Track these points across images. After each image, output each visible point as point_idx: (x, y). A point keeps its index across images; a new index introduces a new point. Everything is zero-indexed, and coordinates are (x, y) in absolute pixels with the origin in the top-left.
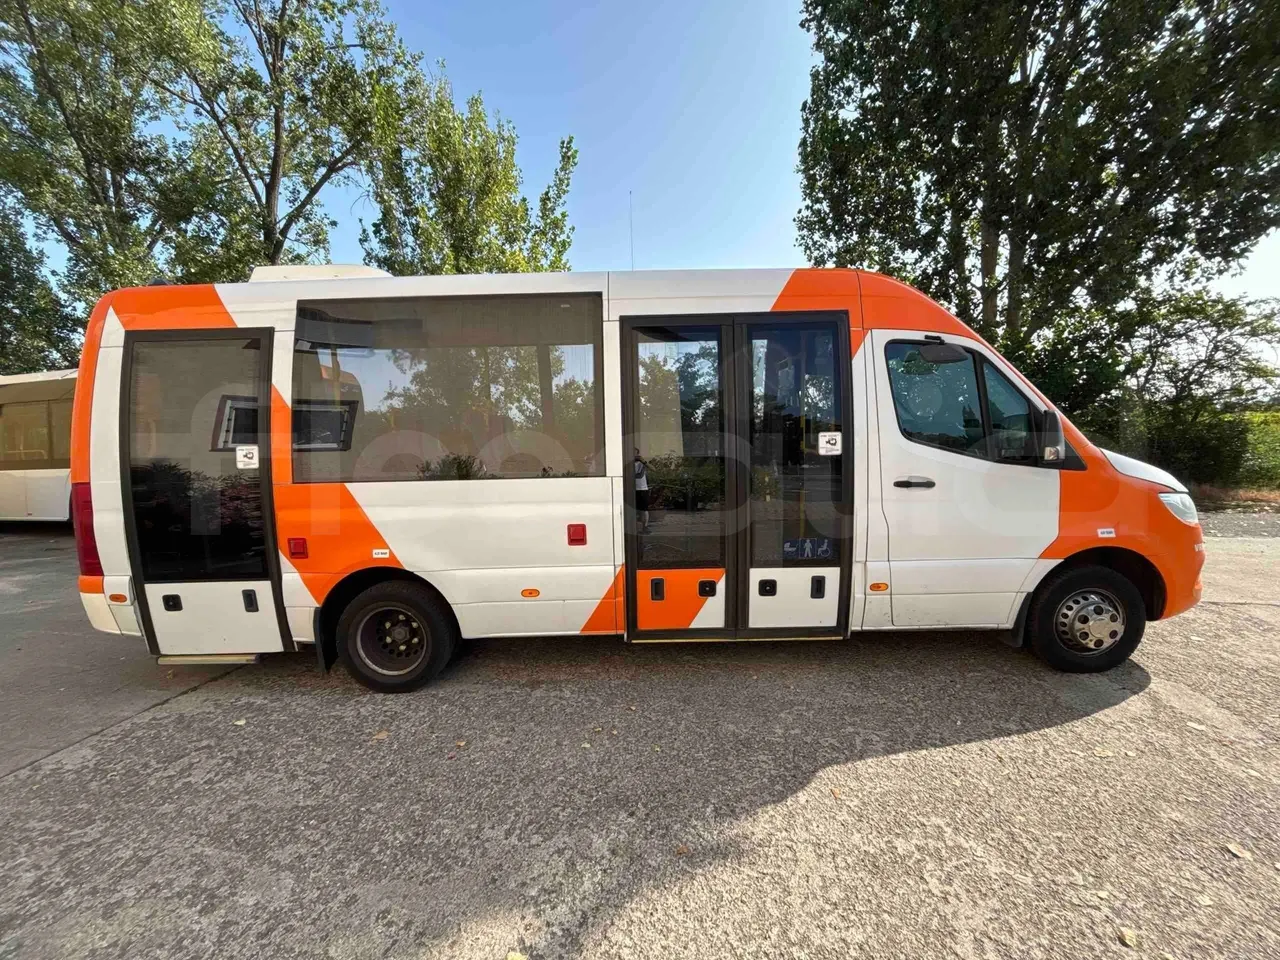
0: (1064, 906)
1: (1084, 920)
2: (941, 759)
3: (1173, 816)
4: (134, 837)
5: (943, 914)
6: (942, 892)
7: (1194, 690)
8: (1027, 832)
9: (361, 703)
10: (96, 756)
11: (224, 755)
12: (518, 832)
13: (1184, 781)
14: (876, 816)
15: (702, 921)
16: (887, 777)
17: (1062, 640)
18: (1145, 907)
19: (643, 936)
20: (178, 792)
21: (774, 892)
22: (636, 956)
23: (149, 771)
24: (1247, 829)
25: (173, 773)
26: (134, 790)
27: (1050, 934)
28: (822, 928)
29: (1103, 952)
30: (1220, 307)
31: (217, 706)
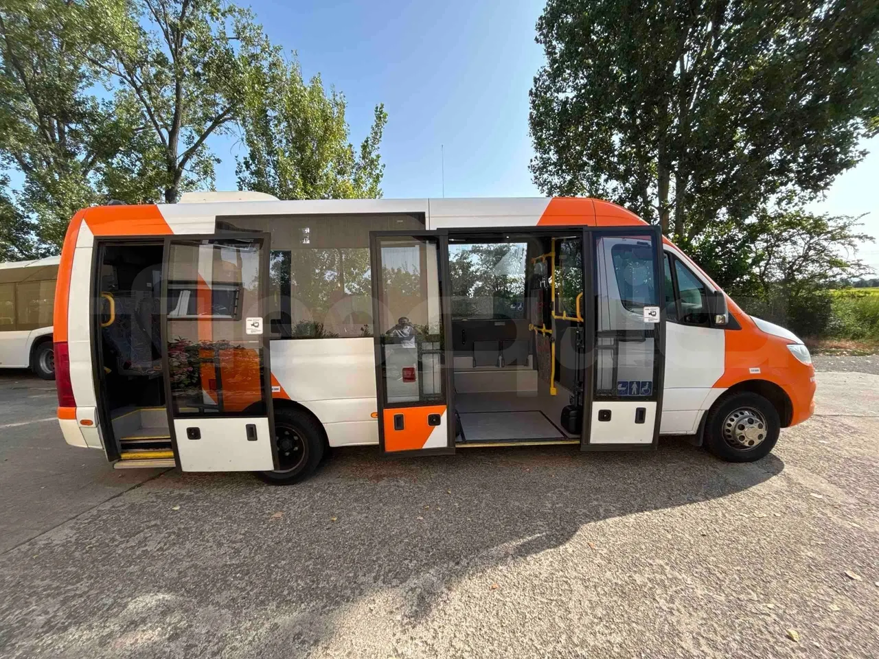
0: (747, 614)
1: (761, 623)
2: (657, 521)
3: (809, 554)
4: (113, 589)
5: (671, 622)
6: (668, 608)
7: (813, 472)
8: (718, 567)
9: (260, 492)
10: (75, 534)
11: (168, 531)
12: (382, 577)
13: (814, 532)
14: (620, 560)
15: (514, 633)
16: (623, 534)
17: (727, 441)
18: (798, 613)
19: (476, 644)
20: (139, 557)
21: (559, 612)
22: (474, 657)
23: (116, 543)
24: (855, 561)
25: (134, 544)
26: (107, 556)
27: (741, 633)
28: (594, 634)
29: (775, 643)
30: (811, 221)
31: (158, 497)
